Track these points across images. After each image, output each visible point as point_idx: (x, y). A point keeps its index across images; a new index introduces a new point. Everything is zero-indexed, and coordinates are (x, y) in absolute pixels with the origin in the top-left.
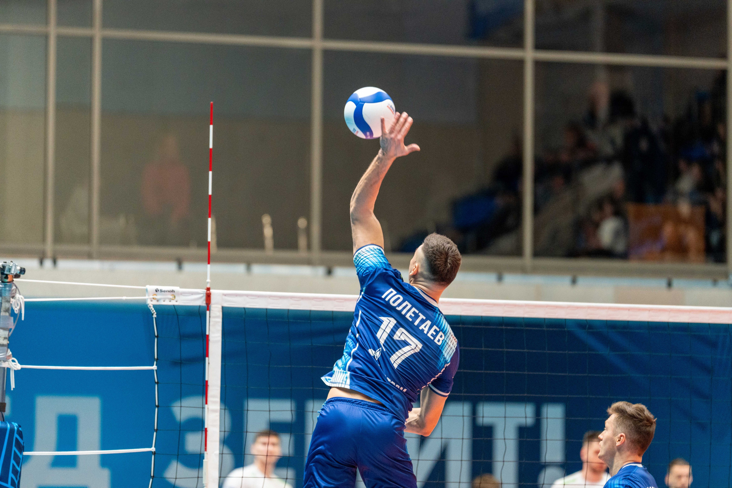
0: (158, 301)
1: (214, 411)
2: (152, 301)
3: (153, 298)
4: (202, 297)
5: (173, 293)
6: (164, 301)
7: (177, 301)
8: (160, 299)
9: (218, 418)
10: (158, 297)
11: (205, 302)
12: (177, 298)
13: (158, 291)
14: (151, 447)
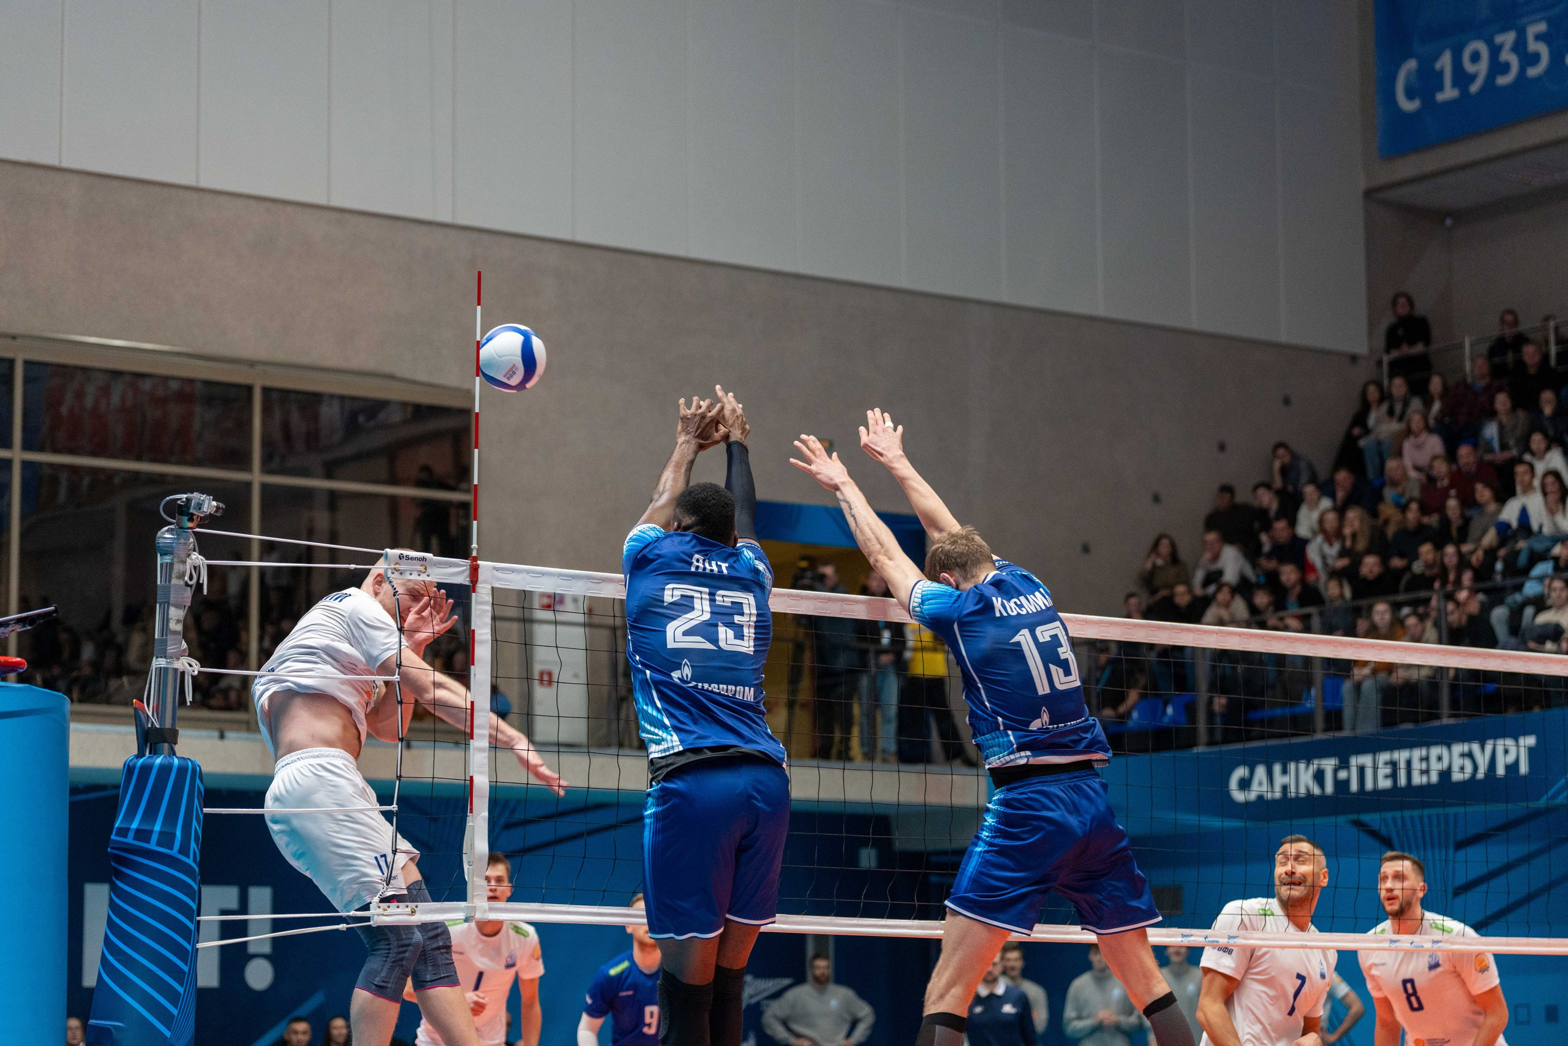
0: (401, 574)
1: (481, 750)
2: (393, 573)
3: (395, 568)
4: (463, 572)
5: (424, 563)
6: (411, 574)
7: (428, 576)
8: (405, 571)
9: (486, 761)
10: (401, 567)
11: (468, 579)
12: (429, 571)
13: (403, 557)
14: (391, 804)
